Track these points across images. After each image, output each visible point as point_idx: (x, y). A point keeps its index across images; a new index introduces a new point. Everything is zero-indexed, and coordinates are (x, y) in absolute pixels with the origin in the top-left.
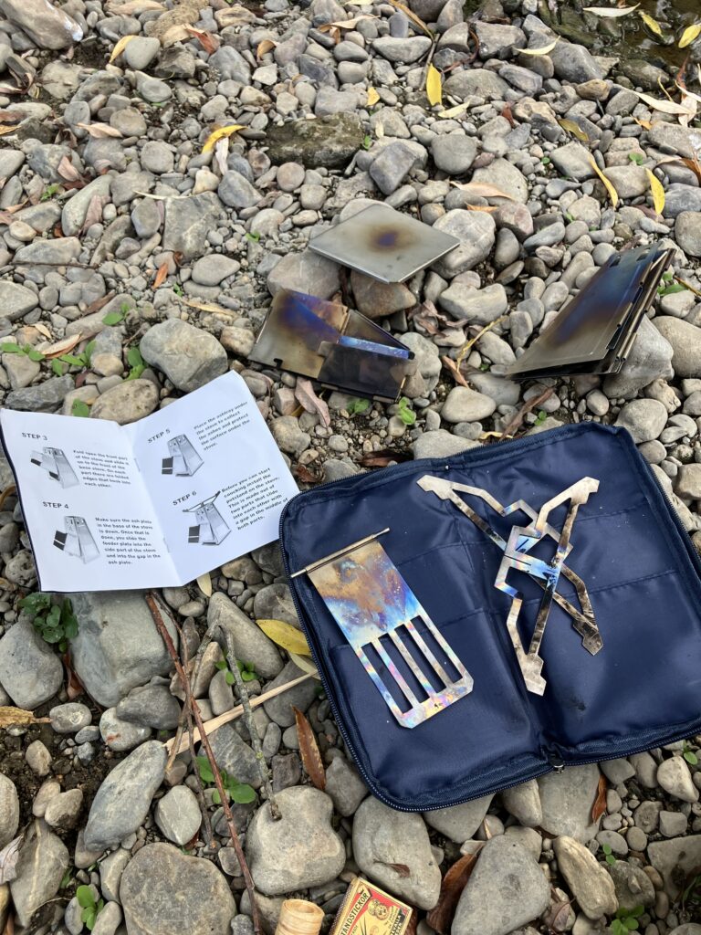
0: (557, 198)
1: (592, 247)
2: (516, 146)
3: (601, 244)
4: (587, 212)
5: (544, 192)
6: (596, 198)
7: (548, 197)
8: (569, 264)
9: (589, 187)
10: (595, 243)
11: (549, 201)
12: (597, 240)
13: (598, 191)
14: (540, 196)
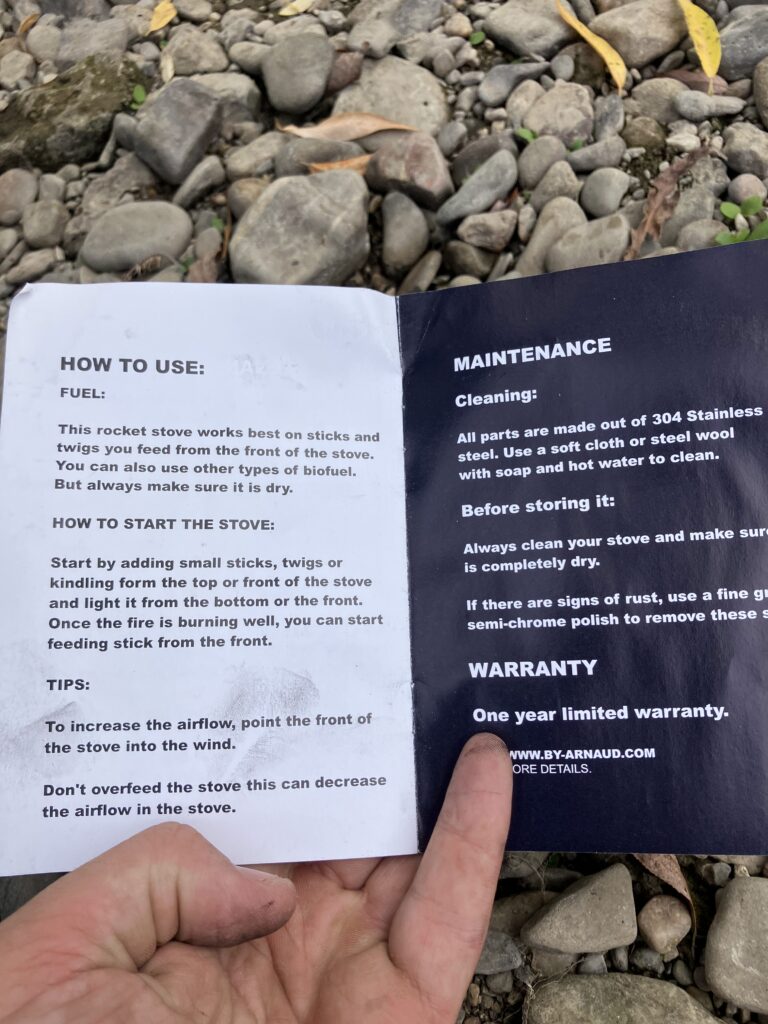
0: (503, 104)
1: (576, 183)
2: (418, 25)
3: (596, 173)
4: (561, 116)
5: (477, 100)
6: (583, 83)
7: (485, 106)
8: (531, 231)
9: (565, 64)
10: (582, 172)
11: (489, 113)
12: (585, 165)
13: (585, 67)
14: (472, 109)
